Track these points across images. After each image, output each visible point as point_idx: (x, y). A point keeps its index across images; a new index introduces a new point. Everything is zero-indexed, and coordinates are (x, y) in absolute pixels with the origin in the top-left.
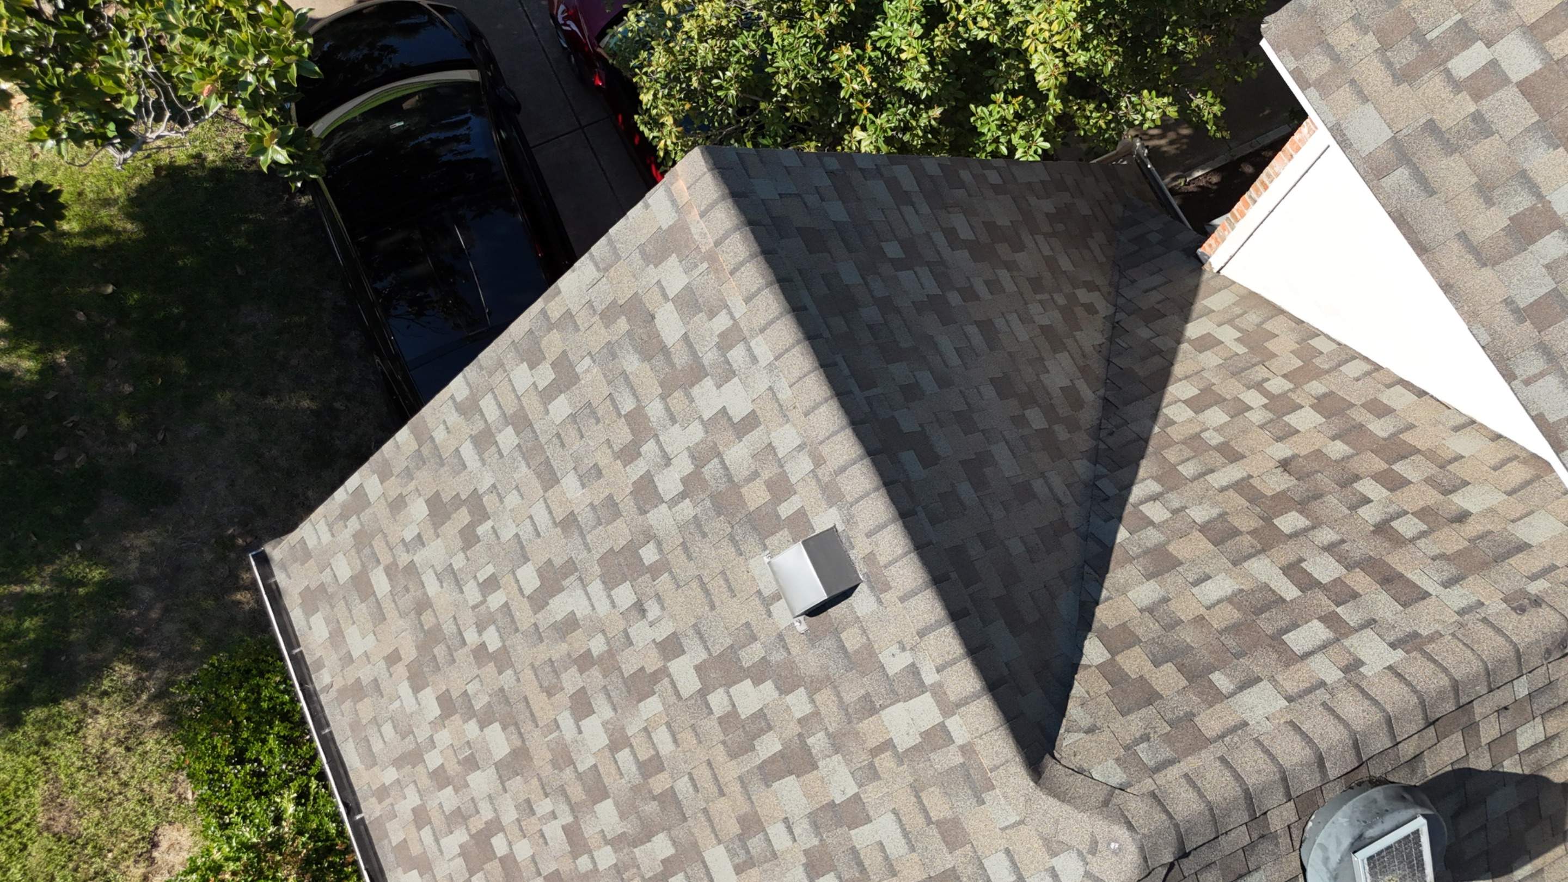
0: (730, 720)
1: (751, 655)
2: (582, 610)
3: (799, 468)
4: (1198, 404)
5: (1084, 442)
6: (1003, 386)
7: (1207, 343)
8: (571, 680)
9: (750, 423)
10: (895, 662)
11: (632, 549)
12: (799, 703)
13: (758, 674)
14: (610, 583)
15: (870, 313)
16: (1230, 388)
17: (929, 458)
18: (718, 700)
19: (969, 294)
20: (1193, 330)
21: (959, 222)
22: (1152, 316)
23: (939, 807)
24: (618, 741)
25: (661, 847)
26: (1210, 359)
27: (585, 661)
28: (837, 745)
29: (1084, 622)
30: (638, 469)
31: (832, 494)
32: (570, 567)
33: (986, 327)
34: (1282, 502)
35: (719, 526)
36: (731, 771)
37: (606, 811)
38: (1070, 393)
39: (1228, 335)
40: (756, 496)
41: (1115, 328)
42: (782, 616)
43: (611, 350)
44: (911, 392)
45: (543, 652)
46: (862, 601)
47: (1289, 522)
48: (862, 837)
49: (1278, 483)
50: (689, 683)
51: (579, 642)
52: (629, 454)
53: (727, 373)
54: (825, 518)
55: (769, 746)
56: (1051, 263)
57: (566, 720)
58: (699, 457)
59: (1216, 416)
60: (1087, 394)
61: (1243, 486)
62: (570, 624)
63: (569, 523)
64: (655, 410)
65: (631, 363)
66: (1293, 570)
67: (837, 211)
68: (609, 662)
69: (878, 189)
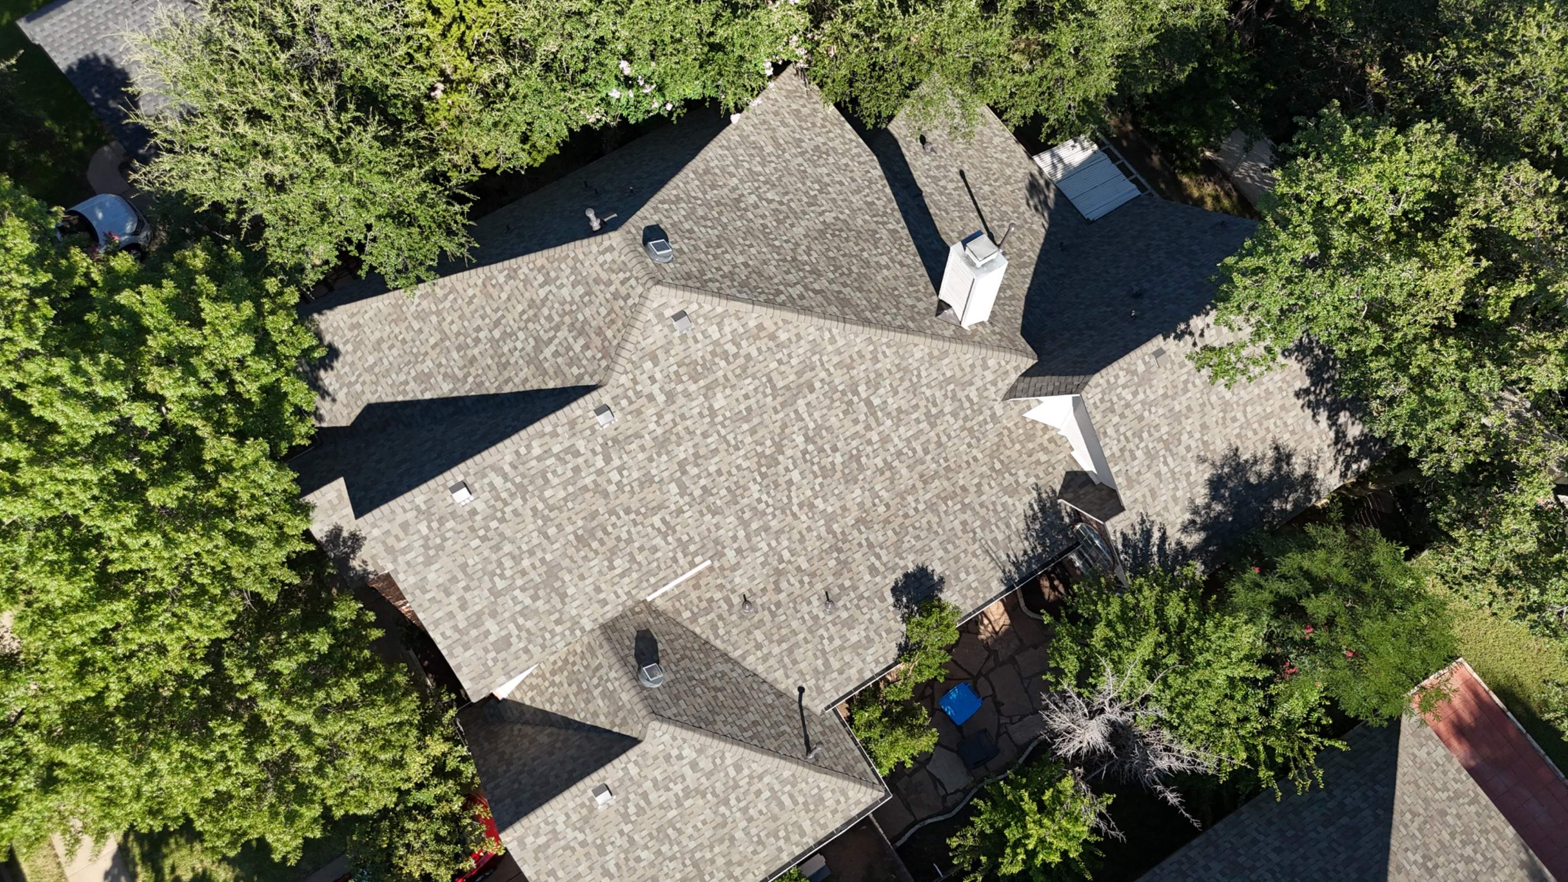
0: (638, 815)
1: (622, 810)
2: (613, 862)
3: (578, 800)
4: (552, 703)
5: (563, 732)
6: (551, 754)
7: (532, 699)
8: (632, 863)
9: (567, 815)
10: (621, 773)
11: (597, 847)
12: (632, 796)
13: (626, 808)
14: (606, 853)
15: (537, 789)
16: (547, 695)
17: (574, 770)
18: (633, 818)
19: (524, 765)
20: (528, 702)
21: (500, 770)
22: (522, 713)
23: (650, 761)
24: (646, 847)
25: (670, 831)
26: (538, 699)
27: (627, 859)
28: (640, 786)
29: (610, 732)
30: (578, 847)
31: (584, 792)
32: (602, 867)
33: (533, 760)
34: (579, 686)
35: (592, 822)
36: (649, 813)
37: (665, 849)
38: (549, 735)
39: (530, 694)
40: (584, 812)
41: (526, 723)
42: (612, 802)
43: (547, 858)
44: (557, 776)
45: (625, 874)
46: (608, 782)
47: (584, 686)
48: (659, 778)
49: (574, 687)
50: (630, 827)
51: (622, 862)
52: (573, 850)
53: (555, 822)
54: (590, 793)
55: (642, 803)
56: (507, 742)
57: (642, 864)
58: (575, 829)
59: (556, 699)
60: (549, 730)
61: (576, 695)
62: (617, 865)
63: (591, 868)
64: (562, 843)
65: (550, 851)
66: (596, 687)
67: (508, 801)
68: (626, 852)
69: (497, 792)
